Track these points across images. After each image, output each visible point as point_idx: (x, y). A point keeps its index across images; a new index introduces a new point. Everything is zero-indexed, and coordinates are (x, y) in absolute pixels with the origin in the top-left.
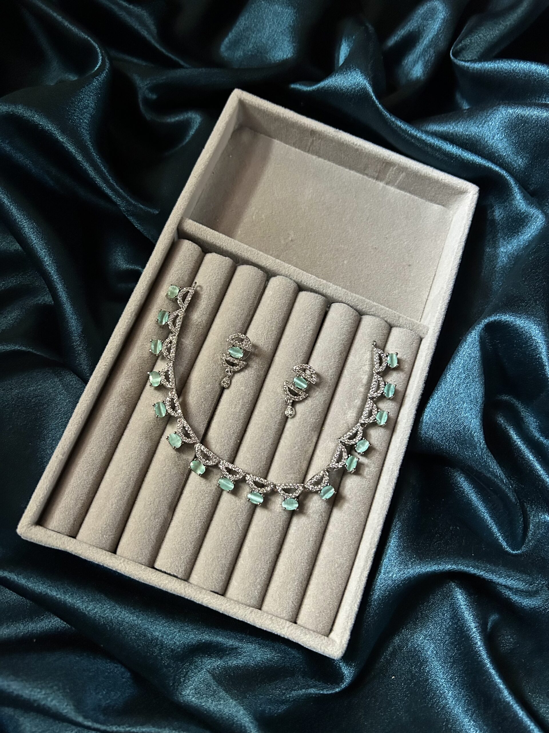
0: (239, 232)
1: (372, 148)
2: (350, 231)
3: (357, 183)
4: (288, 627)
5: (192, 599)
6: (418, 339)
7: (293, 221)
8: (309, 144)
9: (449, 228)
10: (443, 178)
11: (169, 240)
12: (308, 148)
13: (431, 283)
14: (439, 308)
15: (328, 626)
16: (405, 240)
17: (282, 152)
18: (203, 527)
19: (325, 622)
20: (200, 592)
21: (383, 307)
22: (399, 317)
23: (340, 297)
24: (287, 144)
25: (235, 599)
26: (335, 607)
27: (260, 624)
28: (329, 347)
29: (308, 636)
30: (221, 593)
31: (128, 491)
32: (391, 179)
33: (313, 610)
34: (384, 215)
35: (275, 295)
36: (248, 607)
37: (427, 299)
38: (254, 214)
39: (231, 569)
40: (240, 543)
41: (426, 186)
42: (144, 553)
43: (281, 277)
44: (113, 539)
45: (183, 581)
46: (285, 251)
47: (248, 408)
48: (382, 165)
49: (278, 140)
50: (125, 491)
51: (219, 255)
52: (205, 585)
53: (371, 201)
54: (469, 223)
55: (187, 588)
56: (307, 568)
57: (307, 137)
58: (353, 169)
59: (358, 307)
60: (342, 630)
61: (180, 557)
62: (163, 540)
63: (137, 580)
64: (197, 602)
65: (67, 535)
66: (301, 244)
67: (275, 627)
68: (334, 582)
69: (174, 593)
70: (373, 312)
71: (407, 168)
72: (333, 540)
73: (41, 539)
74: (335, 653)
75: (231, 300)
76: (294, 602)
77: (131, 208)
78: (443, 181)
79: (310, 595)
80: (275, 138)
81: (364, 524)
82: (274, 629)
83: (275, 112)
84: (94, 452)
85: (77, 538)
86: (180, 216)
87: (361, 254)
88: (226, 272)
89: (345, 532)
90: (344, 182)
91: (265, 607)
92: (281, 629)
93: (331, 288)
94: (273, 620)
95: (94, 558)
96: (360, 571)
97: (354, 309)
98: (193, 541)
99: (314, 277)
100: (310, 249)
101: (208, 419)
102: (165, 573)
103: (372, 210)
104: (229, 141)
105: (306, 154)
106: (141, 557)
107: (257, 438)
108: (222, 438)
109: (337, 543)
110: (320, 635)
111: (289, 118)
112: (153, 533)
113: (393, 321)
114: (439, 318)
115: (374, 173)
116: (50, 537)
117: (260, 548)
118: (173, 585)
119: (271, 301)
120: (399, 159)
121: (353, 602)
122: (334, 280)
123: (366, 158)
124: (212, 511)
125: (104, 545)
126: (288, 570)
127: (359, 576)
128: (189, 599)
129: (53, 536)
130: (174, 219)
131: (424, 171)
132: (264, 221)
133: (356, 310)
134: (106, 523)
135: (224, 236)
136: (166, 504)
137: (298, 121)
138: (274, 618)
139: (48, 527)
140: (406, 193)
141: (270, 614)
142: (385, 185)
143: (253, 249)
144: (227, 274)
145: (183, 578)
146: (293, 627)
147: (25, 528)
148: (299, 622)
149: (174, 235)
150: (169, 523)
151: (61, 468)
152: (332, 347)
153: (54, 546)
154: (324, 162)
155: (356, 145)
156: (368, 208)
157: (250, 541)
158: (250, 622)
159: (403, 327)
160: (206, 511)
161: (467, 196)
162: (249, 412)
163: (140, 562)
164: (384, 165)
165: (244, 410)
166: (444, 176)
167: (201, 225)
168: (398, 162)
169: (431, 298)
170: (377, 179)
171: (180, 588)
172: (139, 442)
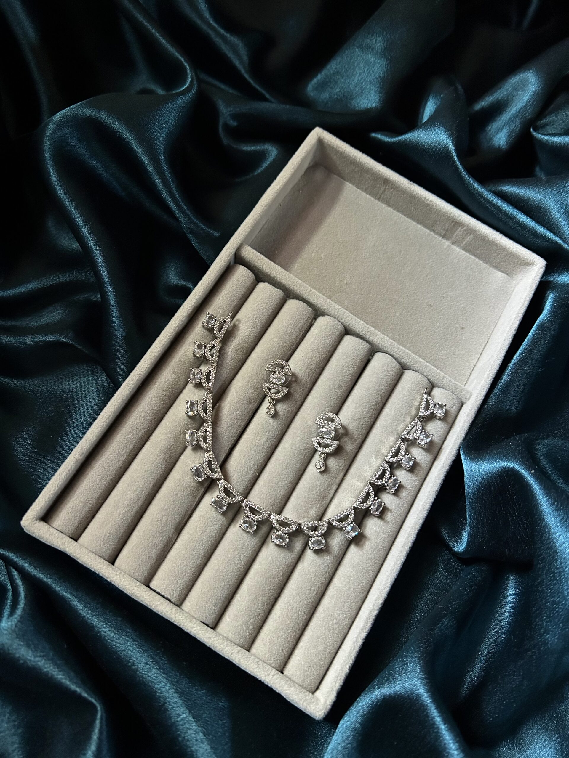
0: (296, 267)
1: (443, 206)
2: (407, 285)
3: (423, 238)
4: (274, 675)
5: (181, 626)
6: (459, 404)
7: (352, 265)
8: (381, 192)
9: (510, 298)
10: (511, 247)
11: (225, 262)
12: (379, 195)
13: (482, 349)
14: (485, 376)
15: (315, 682)
16: (462, 302)
17: (352, 196)
18: (206, 555)
19: (312, 678)
20: (191, 621)
21: (428, 364)
22: (444, 377)
23: (386, 347)
24: (358, 189)
25: (225, 635)
26: (326, 664)
27: (245, 666)
28: (366, 396)
29: (292, 689)
30: (211, 626)
31: (138, 503)
32: (457, 239)
33: (303, 663)
34: (444, 274)
35: (320, 334)
36: (236, 646)
37: (475, 365)
38: (314, 251)
39: (226, 603)
40: (240, 579)
41: (492, 252)
42: (141, 569)
43: (330, 317)
44: (114, 549)
45: (175, 606)
46: (338, 293)
47: (273, 442)
48: (451, 224)
49: (350, 183)
50: (135, 503)
51: (271, 286)
52: (196, 614)
53: (434, 257)
54: (531, 295)
55: (179, 613)
56: (304, 618)
57: (380, 184)
58: (420, 224)
59: (403, 360)
60: (328, 690)
61: (177, 582)
62: (163, 560)
63: (130, 595)
64: (185, 630)
65: (69, 537)
66: (355, 289)
67: (260, 672)
68: (329, 638)
69: (164, 617)
70: (418, 367)
71: (475, 231)
72: (336, 594)
73: (43, 535)
74: (317, 713)
75: (276, 331)
76: (284, 650)
77: (192, 226)
78: (511, 249)
79: (302, 647)
80: (347, 181)
81: (371, 584)
82: (258, 674)
83: (352, 155)
84: (112, 458)
85: (79, 541)
86: (240, 242)
87: (414, 309)
88: (275, 303)
89: (350, 588)
90: (410, 235)
91: (253, 650)
92: (266, 676)
93: (378, 337)
94: (259, 664)
95: (91, 565)
96: (358, 631)
97: (398, 362)
98: (193, 567)
99: (363, 322)
100: (364, 295)
101: (230, 446)
102: (159, 594)
103: (433, 267)
104: (301, 177)
105: (376, 201)
106: (137, 572)
107: (275, 474)
108: (242, 467)
109: (340, 598)
110: (305, 690)
111: (365, 163)
112: (154, 551)
113: (437, 380)
114: (484, 386)
115: (441, 231)
116: (52, 535)
117: (260, 587)
118: (165, 608)
119: (315, 339)
120: (470, 220)
121: (345, 662)
122: (383, 330)
123: (436, 214)
124: (218, 541)
125: (104, 554)
126: (284, 616)
127: (356, 636)
128: (178, 625)
129: (55, 534)
130: (234, 244)
131: (492, 236)
132: (322, 260)
133: (400, 363)
134: (110, 532)
135: (280, 268)
136: (173, 524)
137: (373, 168)
138: (260, 662)
139: (51, 525)
140: (471, 256)
141: (257, 658)
142: (450, 245)
143: (306, 285)
144: (276, 306)
145: (176, 603)
146: (278, 676)
147: (30, 521)
148: (286, 672)
149: (230, 258)
150: (172, 544)
151: (77, 469)
152: (368, 395)
153: (54, 545)
154: (393, 212)
155: (428, 200)
156: (429, 265)
157: (251, 578)
158: (236, 662)
159: (446, 389)
160: (212, 539)
161: (532, 268)
162: (273, 447)
163: (135, 577)
164: (453, 224)
165: (269, 444)
166: (512, 245)
167: (259, 254)
168: (468, 223)
169: (479, 365)
170: (444, 237)
171: (171, 612)
172: (158, 456)
